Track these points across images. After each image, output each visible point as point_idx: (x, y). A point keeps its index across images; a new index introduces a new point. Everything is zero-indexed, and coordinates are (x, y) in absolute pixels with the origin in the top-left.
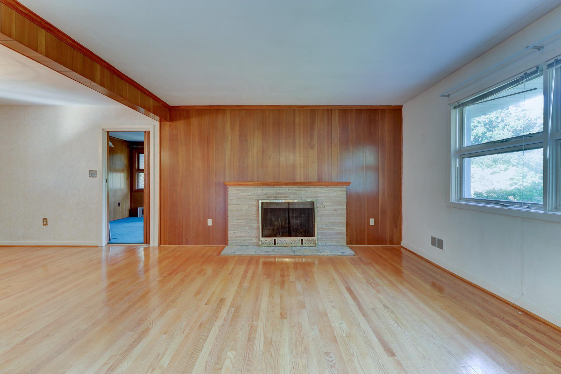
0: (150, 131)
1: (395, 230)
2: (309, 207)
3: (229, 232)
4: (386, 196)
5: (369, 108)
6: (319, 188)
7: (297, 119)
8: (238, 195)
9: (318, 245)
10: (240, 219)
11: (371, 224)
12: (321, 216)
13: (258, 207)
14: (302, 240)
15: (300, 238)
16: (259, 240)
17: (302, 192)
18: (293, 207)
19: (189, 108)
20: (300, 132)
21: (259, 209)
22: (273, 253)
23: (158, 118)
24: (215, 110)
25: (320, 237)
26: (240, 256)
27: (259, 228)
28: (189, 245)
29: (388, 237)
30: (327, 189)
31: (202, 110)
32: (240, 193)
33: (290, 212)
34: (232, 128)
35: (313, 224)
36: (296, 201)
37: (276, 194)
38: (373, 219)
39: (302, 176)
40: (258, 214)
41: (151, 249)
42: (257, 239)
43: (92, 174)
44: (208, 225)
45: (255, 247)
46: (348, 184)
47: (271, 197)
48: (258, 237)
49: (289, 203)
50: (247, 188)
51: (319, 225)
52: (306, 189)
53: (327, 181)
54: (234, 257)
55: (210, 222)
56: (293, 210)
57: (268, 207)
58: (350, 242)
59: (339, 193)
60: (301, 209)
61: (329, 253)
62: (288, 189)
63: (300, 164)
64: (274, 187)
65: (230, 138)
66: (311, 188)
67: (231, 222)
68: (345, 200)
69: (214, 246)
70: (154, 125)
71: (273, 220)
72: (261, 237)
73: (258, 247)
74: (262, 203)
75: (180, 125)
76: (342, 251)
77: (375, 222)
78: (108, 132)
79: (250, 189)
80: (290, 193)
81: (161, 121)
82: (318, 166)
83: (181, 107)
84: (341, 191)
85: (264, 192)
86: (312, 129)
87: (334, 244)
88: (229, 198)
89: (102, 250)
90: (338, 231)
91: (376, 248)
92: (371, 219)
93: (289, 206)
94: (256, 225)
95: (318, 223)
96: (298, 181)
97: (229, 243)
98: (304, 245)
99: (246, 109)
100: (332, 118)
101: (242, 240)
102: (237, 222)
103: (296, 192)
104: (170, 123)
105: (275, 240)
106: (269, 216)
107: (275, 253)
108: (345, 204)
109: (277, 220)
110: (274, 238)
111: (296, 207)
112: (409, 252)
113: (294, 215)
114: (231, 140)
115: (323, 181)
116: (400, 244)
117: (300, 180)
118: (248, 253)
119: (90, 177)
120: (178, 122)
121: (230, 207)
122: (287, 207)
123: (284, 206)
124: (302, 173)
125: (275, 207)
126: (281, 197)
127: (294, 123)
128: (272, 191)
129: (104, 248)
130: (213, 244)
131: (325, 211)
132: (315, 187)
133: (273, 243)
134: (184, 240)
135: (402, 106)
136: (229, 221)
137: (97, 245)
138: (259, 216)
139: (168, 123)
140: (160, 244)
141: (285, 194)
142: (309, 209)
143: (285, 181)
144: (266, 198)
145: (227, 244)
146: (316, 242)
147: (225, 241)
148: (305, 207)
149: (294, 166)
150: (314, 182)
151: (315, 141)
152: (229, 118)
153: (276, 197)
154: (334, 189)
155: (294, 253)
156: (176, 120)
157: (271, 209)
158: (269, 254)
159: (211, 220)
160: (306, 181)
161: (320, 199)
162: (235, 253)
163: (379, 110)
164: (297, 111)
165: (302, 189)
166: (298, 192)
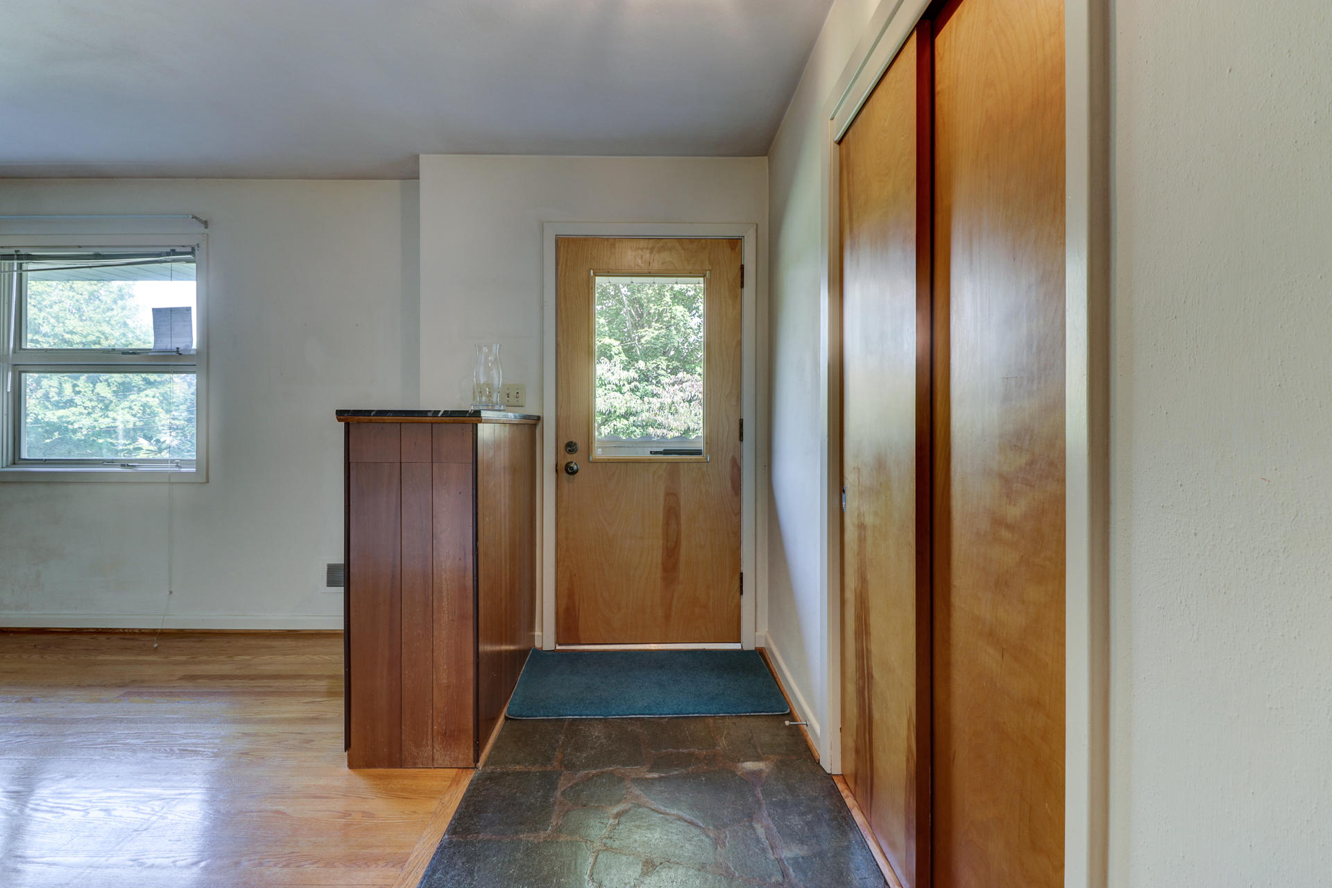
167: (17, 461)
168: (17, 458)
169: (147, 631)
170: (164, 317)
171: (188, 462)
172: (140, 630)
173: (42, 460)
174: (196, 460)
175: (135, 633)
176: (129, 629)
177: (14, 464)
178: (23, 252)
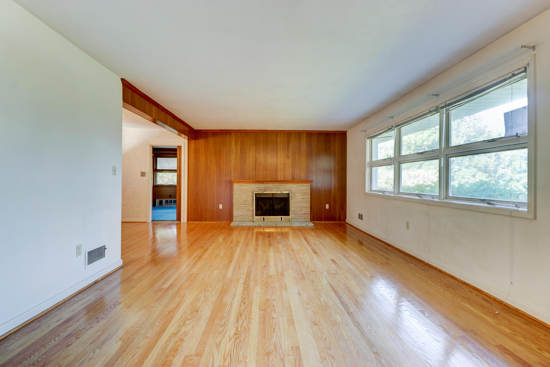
0: (181, 146)
1: (342, 212)
2: (286, 196)
3: (234, 212)
4: (336, 190)
5: (326, 132)
6: (293, 184)
7: (279, 139)
8: (240, 189)
9: (292, 221)
10: (241, 204)
11: (326, 208)
12: (294, 203)
13: (253, 196)
14: (281, 218)
15: (280, 217)
16: (253, 218)
17: (282, 187)
18: (276, 197)
19: (207, 131)
20: (280, 148)
21: (253, 198)
22: (263, 225)
23: (187, 137)
24: (225, 133)
25: (293, 216)
26: (242, 226)
27: (253, 210)
28: (207, 221)
29: (337, 216)
30: (298, 185)
31: (216, 133)
32: (241, 188)
33: (274, 200)
34: (236, 144)
35: (288, 208)
36: (279, 192)
37: (264, 188)
38: (328, 205)
39: (282, 176)
40: (253, 201)
41: (182, 224)
42: (252, 217)
43: (143, 174)
44: (220, 208)
45: (251, 222)
46: (312, 181)
47: (261, 190)
48: (253, 216)
49: (273, 194)
50: (246, 184)
51: (292, 209)
52: (285, 185)
53: (298, 180)
54: (239, 227)
55: (221, 206)
56: (276, 198)
57: (260, 197)
58: (312, 219)
59: (305, 187)
60: (281, 198)
61: (298, 225)
62: (272, 185)
63: (281, 169)
64: (263, 184)
65: (234, 151)
66: (288, 184)
67: (235, 206)
68: (310, 192)
69: (224, 222)
70: (184, 142)
71: (262, 206)
72: (255, 216)
73: (253, 223)
74: (256, 194)
75: (201, 142)
76: (306, 224)
77: (329, 207)
78: (152, 146)
79: (248, 184)
80: (274, 187)
81: (189, 140)
82: (292, 170)
83: (203, 131)
84: (306, 186)
85: (257, 187)
86: (288, 145)
87: (302, 220)
88: (234, 191)
89: (149, 224)
90: (305, 212)
91: (329, 223)
92: (326, 205)
93: (273, 196)
94: (251, 208)
95: (292, 207)
96: (279, 179)
97: (234, 220)
98: (282, 221)
99: (245, 132)
100: (302, 139)
101: (242, 218)
102: (239, 206)
103: (278, 187)
104: (195, 141)
105: (264, 218)
106: (260, 203)
107: (264, 225)
108: (310, 194)
109: (265, 206)
110: (263, 217)
111: (278, 196)
112: (349, 226)
113: (277, 203)
114: (235, 152)
115: (296, 179)
116: (345, 220)
117: (281, 179)
118: (247, 225)
119: (141, 176)
120: (200, 140)
121: (234, 196)
122: (272, 197)
123: (270, 196)
124: (282, 174)
125: (264, 197)
126: (268, 190)
127: (277, 142)
128: (262, 186)
129: (150, 223)
130: (223, 221)
131: (296, 199)
132: (290, 184)
133: (263, 220)
134: (204, 218)
135: (346, 131)
136: (234, 206)
137: (146, 221)
138: (253, 202)
139: (193, 141)
140: (188, 221)
141: (271, 188)
142: (286, 198)
143: (271, 180)
144: (258, 191)
145: (233, 221)
146: (291, 219)
147: (231, 218)
148: (284, 197)
149: (276, 170)
150: (290, 180)
151: (290, 154)
152: (234, 138)
153: (264, 190)
154: (302, 185)
155: (276, 225)
156: (199, 139)
157: (262, 198)
158: (260, 226)
159: (222, 205)
160: (284, 180)
161: (293, 191)
162: (239, 225)
163: (332, 134)
164: (278, 134)
165: (282, 185)
166: (279, 186)
167: (447, 197)
168: (447, 196)
169: (498, 300)
170: (509, 117)
171: (522, 204)
172: (495, 298)
173: (455, 197)
174: (528, 203)
175: (491, 298)
176: (489, 294)
177: (446, 198)
178: (447, 103)
